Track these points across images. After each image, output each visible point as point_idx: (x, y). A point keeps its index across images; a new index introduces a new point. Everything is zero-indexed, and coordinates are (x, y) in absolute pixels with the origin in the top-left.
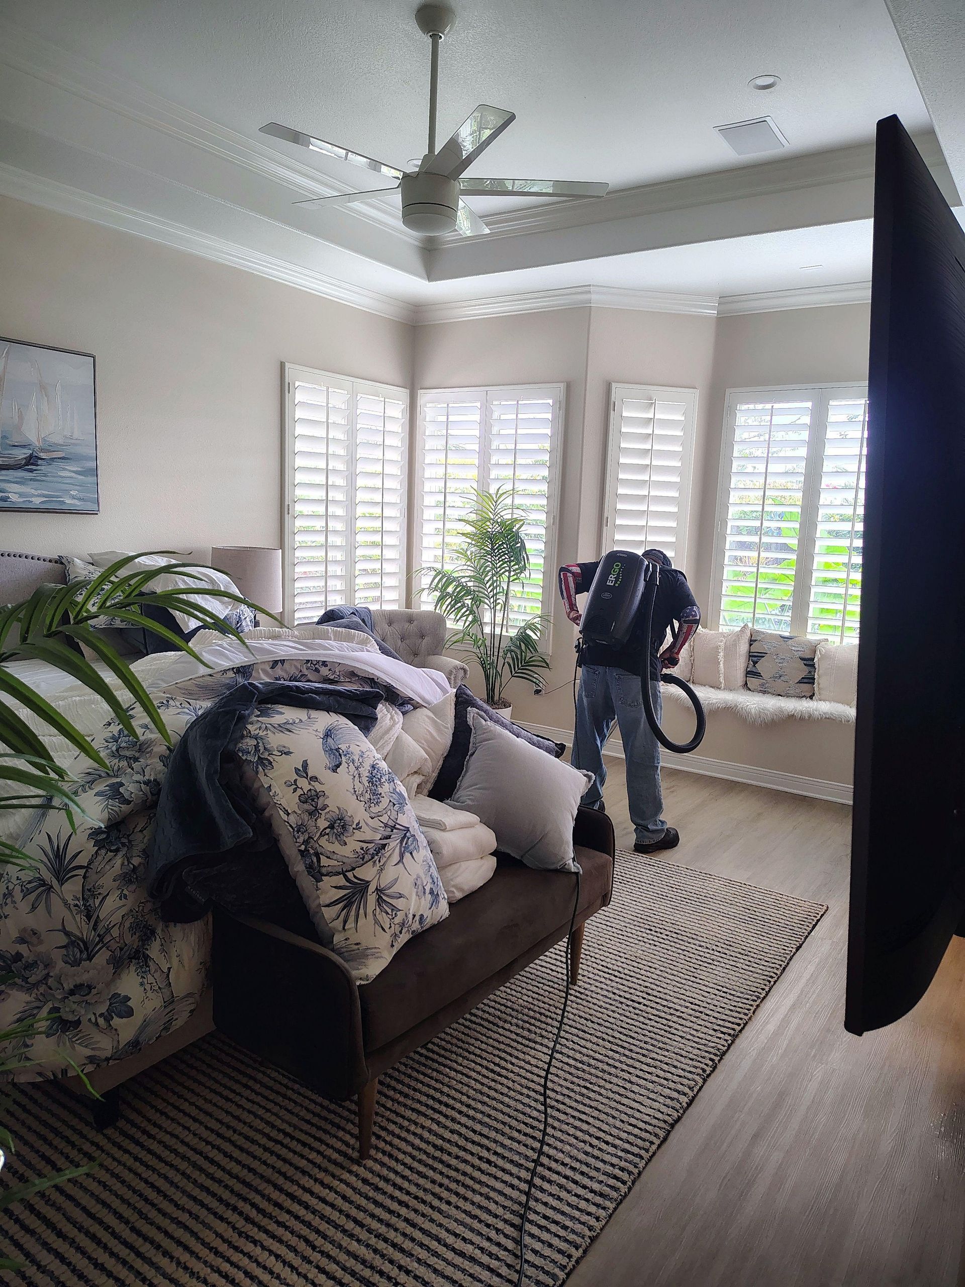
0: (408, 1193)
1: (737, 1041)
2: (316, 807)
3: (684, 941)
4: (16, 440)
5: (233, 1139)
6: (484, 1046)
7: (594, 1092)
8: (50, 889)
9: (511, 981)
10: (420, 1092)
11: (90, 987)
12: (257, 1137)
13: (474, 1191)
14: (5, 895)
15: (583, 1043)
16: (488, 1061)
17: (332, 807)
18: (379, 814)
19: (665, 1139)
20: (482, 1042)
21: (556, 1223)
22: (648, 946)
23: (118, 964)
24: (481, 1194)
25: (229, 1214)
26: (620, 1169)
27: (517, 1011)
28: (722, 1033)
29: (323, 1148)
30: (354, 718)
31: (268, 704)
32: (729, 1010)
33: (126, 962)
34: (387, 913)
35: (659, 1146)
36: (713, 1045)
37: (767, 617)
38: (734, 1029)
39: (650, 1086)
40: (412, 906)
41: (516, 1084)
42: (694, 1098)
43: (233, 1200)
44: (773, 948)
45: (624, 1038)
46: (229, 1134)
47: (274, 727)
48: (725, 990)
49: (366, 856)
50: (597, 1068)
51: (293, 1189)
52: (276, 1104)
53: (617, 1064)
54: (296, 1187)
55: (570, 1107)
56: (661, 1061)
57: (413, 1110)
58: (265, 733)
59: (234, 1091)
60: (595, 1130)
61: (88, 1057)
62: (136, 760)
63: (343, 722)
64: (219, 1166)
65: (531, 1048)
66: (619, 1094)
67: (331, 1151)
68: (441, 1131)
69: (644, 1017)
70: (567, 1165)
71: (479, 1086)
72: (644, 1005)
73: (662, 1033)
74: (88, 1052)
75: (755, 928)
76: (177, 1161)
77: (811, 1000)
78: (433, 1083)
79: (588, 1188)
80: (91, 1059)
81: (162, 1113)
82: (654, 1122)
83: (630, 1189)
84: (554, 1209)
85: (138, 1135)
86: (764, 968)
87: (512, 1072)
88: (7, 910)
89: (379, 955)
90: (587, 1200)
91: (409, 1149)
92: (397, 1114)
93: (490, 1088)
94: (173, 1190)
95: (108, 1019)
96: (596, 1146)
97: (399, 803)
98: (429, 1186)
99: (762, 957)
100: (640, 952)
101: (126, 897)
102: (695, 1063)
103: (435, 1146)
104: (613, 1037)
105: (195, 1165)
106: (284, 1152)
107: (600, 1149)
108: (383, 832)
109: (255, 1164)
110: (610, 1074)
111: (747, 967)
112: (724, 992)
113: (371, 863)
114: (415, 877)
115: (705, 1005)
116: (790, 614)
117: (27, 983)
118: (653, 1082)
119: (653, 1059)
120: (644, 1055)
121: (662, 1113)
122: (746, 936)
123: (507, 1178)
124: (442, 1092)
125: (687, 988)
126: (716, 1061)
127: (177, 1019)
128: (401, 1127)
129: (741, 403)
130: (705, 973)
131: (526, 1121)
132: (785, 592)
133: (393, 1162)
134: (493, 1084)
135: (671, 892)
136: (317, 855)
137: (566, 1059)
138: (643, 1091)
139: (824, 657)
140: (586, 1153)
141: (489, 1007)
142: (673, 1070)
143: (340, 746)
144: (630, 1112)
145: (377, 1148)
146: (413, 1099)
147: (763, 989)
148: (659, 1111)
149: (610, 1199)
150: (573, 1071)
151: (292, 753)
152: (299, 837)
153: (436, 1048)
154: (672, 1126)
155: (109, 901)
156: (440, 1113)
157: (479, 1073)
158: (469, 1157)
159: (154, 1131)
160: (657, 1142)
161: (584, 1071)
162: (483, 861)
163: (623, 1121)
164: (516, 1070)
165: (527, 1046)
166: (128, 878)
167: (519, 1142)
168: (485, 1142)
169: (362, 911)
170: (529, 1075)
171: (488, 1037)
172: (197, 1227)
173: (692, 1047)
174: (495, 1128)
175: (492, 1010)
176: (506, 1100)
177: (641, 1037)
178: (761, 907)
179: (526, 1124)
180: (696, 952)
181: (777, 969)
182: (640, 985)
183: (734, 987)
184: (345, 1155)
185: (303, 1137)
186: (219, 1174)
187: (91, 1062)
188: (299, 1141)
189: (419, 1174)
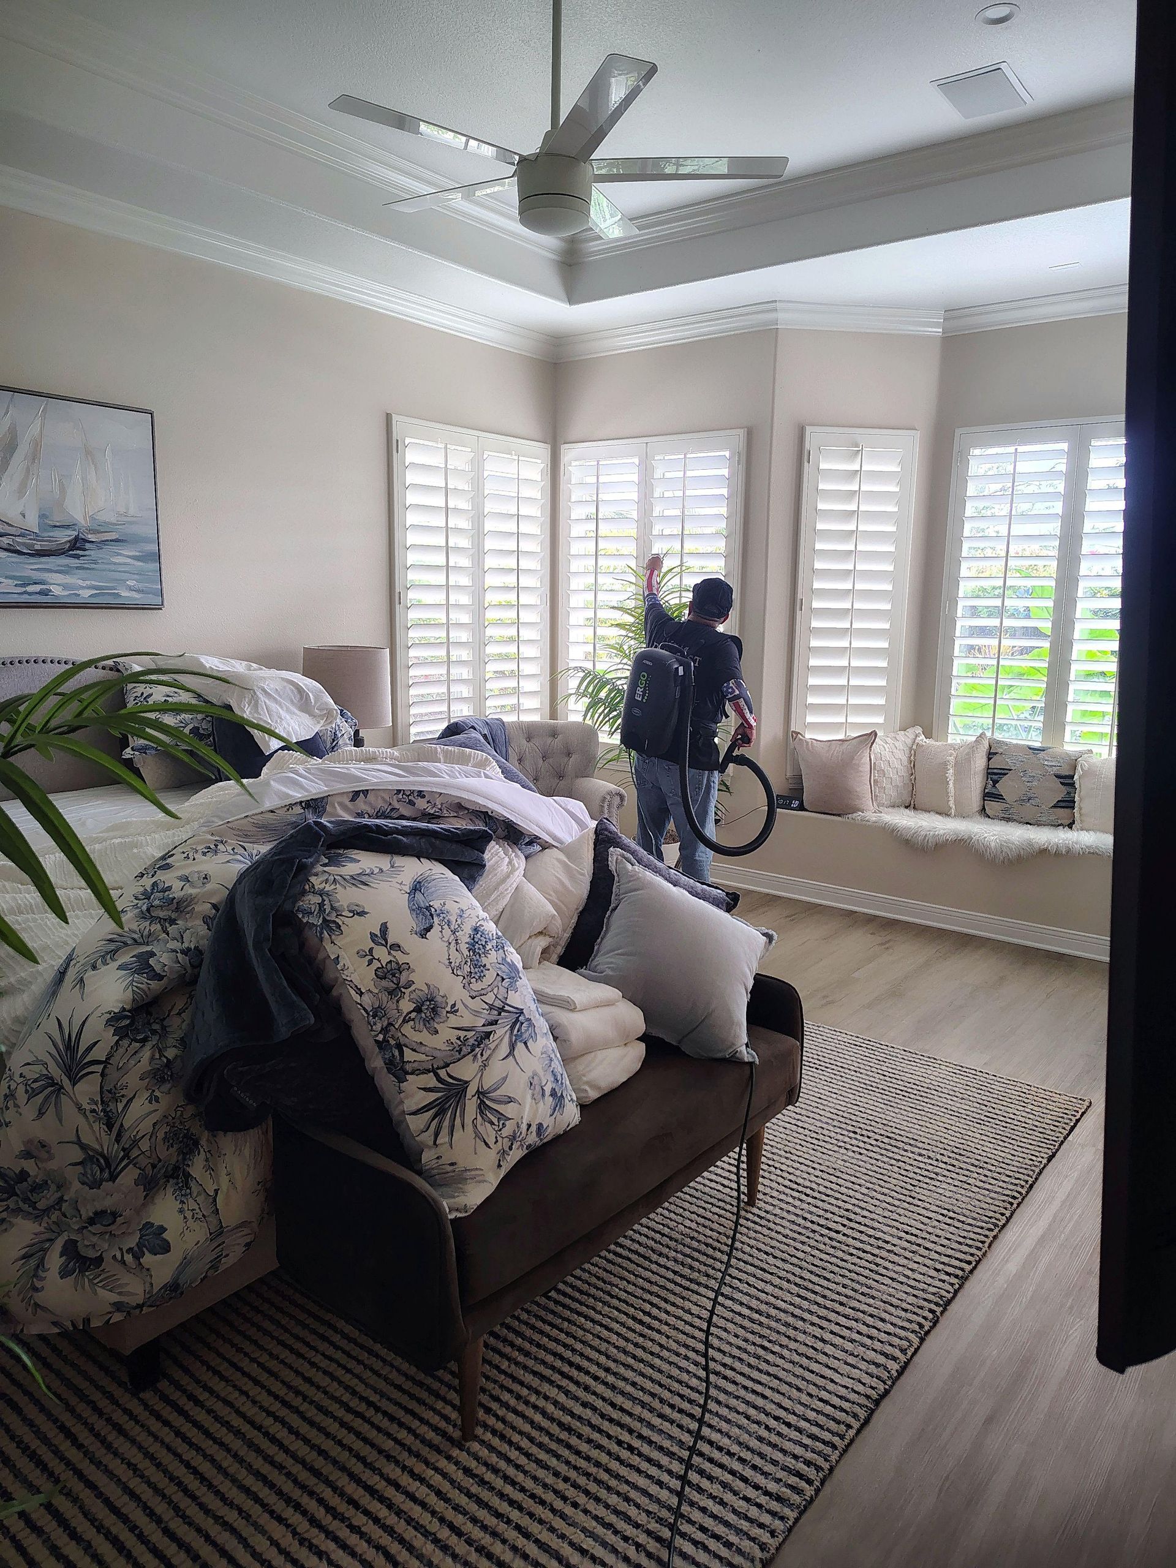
0: (523, 1490)
1: (967, 1285)
2: (398, 984)
3: (899, 1148)
4: (57, 519)
5: (302, 1409)
6: (631, 1288)
7: (773, 1353)
8: (59, 1090)
9: (670, 1200)
10: (546, 1349)
11: (115, 1215)
12: (334, 1407)
13: (609, 1489)
14: (6, 1096)
15: (761, 1285)
16: (636, 1309)
17: (419, 984)
18: (483, 992)
19: (867, 1421)
20: (629, 1282)
21: (716, 1537)
22: (850, 1154)
23: (150, 1185)
24: (618, 1494)
25: (289, 1513)
26: (804, 1463)
27: (676, 1241)
28: (947, 1274)
29: (415, 1424)
30: (454, 866)
31: (339, 848)
32: (957, 1242)
33: (162, 1182)
34: (492, 1123)
35: (859, 1431)
36: (934, 1290)
37: (1014, 723)
38: (962, 1270)
39: (849, 1346)
40: (526, 1113)
41: (671, 1341)
42: (907, 1364)
43: (296, 1494)
44: (1016, 1158)
45: (815, 1279)
46: (297, 1401)
47: (344, 879)
48: (951, 1214)
49: (464, 1048)
50: (778, 1321)
51: (374, 1480)
52: (359, 1362)
53: (806, 1316)
54: (377, 1478)
55: (742, 1374)
56: (863, 1312)
57: (535, 1373)
58: (333, 887)
59: (308, 1344)
60: (774, 1407)
61: (115, 1304)
62: (172, 922)
63: (439, 871)
64: (281, 1446)
65: (693, 1291)
66: (808, 1358)
67: (426, 1428)
68: (570, 1404)
69: (843, 1251)
70: (734, 1454)
71: (621, 1343)
72: (844, 1235)
73: (867, 1273)
74: (114, 1298)
75: (993, 1131)
76: (229, 1438)
77: (1067, 1230)
78: (562, 1336)
79: (761, 1488)
80: (118, 1306)
81: (216, 1372)
82: (853, 1397)
83: (818, 1491)
84: (714, 1517)
85: (183, 1401)
86: (1004, 1185)
87: (667, 1324)
88: (9, 1115)
89: (481, 1178)
90: (759, 1506)
91: (527, 1428)
92: (514, 1379)
93: (636, 1345)
94: (221, 1477)
95: (137, 1257)
96: (774, 1429)
97: (510, 977)
98: (550, 1480)
99: (1002, 1171)
100: (839, 1162)
101: (157, 1100)
102: (909, 1316)
103: (560, 1424)
104: (801, 1278)
105: (251, 1444)
106: (365, 1428)
107: (779, 1434)
108: (486, 1016)
109: (328, 1445)
110: (795, 1329)
111: (981, 1184)
112: (950, 1218)
113: (470, 1057)
114: (531, 1074)
115: (924, 1235)
116: (1041, 718)
117: (35, 1208)
118: (852, 1341)
119: (853, 1309)
120: (841, 1304)
121: (864, 1384)
122: (981, 1142)
123: (653, 1471)
124: (574, 1350)
125: (902, 1212)
126: (938, 1314)
127: (227, 1255)
128: (519, 1397)
129: (975, 447)
130: (925, 1192)
131: (681, 1392)
132: (1036, 689)
133: (506, 1445)
134: (641, 1340)
135: (882, 1082)
136: (400, 1047)
137: (737, 1308)
138: (839, 1354)
139: (1086, 773)
140: (760, 1439)
141: (640, 1234)
142: (880, 1325)
143: (431, 903)
144: (821, 1382)
145: (485, 1426)
146: (536, 1359)
147: (1003, 1215)
148: (860, 1381)
149: (791, 1506)
150: (746, 1323)
151: (368, 913)
152: (375, 1024)
153: (569, 1290)
154: (877, 1403)
155: (135, 1105)
156: (570, 1378)
157: (623, 1324)
158: (605, 1442)
159: (203, 1396)
160: (856, 1425)
161: (761, 1324)
162: (629, 1048)
163: (811, 1395)
164: (672, 1320)
165: (688, 1289)
166: (160, 1075)
167: (672, 1422)
168: (627, 1420)
169: (458, 1121)
170: (688, 1329)
171: (636, 1276)
172: (247, 1531)
173: (906, 1293)
174: (640, 1400)
175: (643, 1239)
176: (657, 1362)
177: (839, 1279)
178: (1001, 1102)
179: (682, 1396)
180: (915, 1163)
181: (1022, 1187)
182: (840, 1207)
183: (964, 1211)
184: (444, 1434)
185: (392, 1409)
186: (280, 1457)
187: (118, 1310)
188: (385, 1414)
189: (538, 1462)
